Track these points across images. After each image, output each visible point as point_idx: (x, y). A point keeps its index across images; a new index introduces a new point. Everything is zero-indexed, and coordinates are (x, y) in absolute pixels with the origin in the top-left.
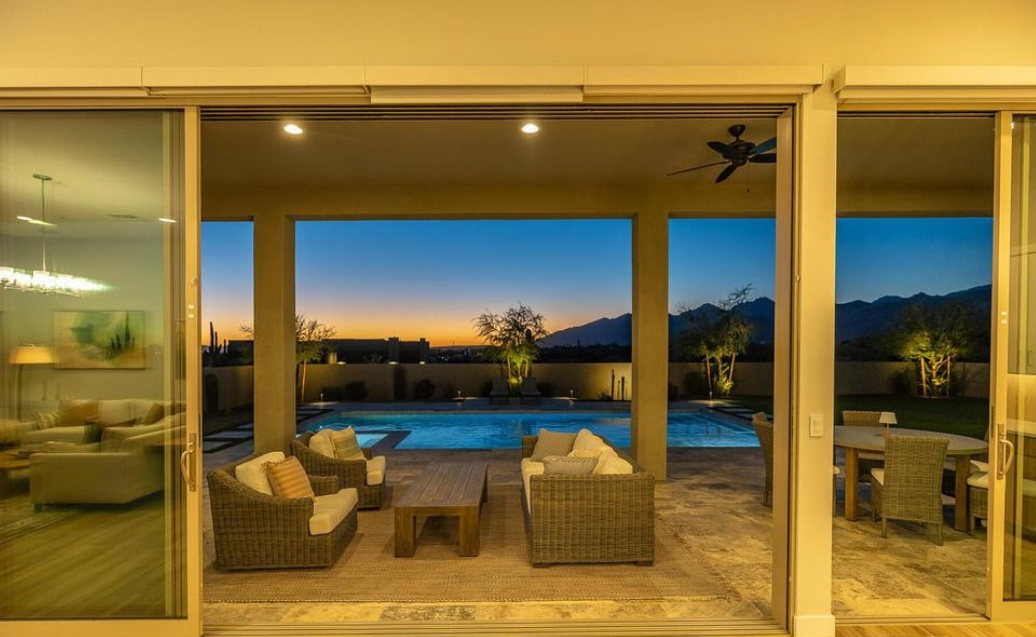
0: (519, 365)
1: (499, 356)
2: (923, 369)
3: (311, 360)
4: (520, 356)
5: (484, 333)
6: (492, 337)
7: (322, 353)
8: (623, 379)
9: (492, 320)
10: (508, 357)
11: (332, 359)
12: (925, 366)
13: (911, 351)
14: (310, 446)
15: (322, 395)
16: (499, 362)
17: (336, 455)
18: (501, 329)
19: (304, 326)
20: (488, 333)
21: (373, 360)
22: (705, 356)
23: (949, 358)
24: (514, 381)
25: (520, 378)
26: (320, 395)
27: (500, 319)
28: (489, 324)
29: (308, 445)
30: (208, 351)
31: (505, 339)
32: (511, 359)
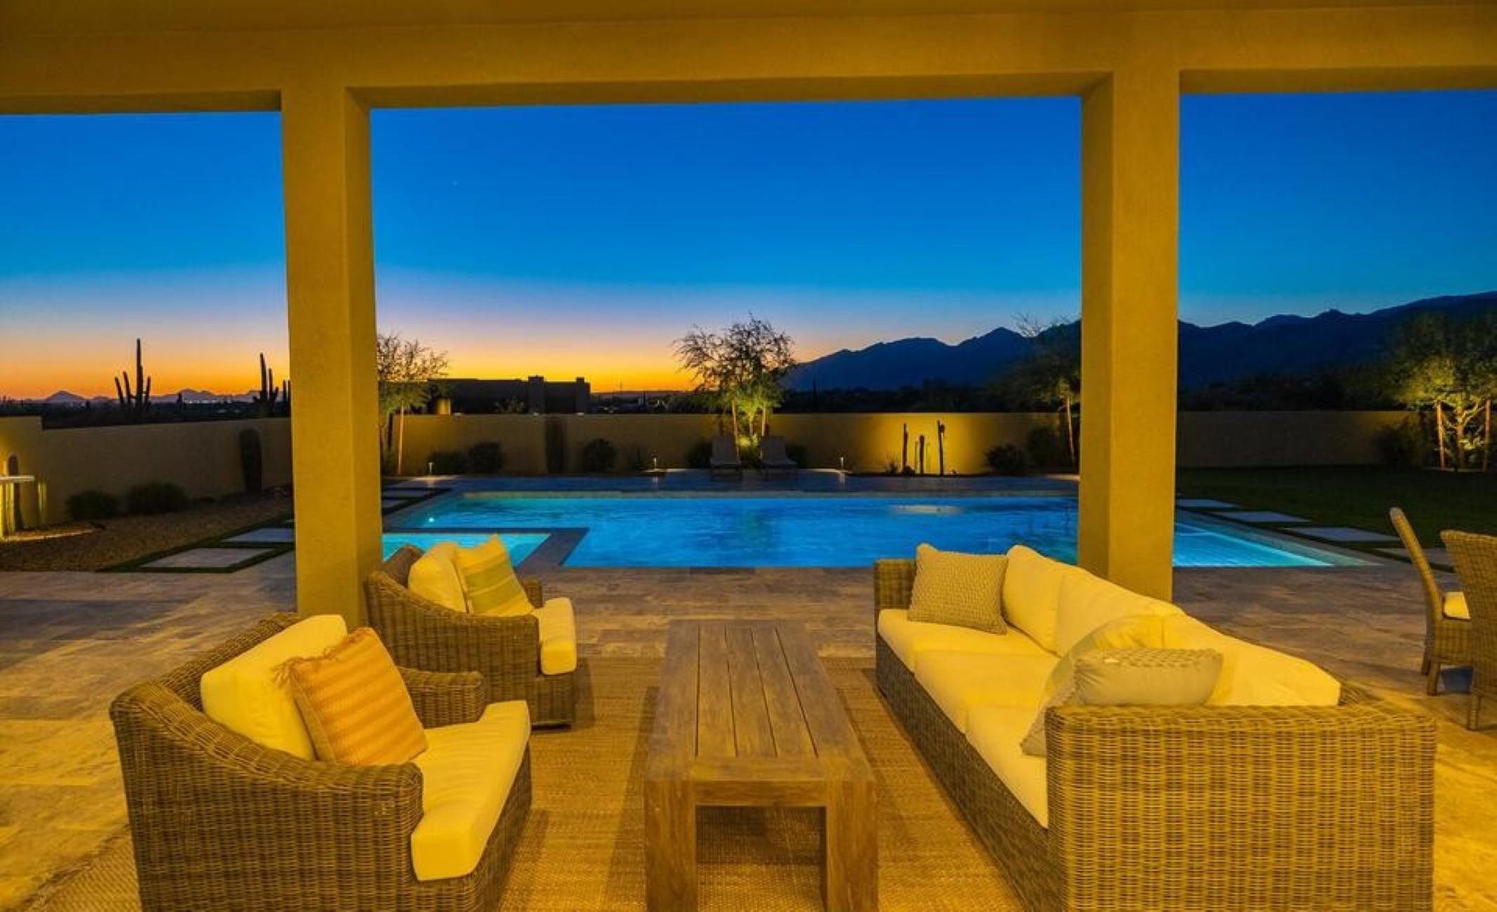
0: (751, 416)
1: (719, 402)
2: (1440, 422)
3: (412, 407)
4: (753, 401)
5: (692, 364)
6: (707, 369)
7: (430, 397)
8: (922, 439)
9: (704, 342)
10: (733, 402)
11: (444, 408)
12: (1442, 418)
13: (1418, 393)
14: (412, 585)
15: (431, 464)
16: (719, 411)
17: (470, 603)
18: (720, 357)
19: (398, 352)
20: (700, 362)
21: (510, 408)
22: (1061, 402)
23: (1488, 403)
24: (744, 442)
25: (755, 437)
26: (428, 466)
27: (718, 342)
28: (700, 349)
29: (405, 583)
30: (259, 397)
31: (725, 374)
32: (737, 407)
